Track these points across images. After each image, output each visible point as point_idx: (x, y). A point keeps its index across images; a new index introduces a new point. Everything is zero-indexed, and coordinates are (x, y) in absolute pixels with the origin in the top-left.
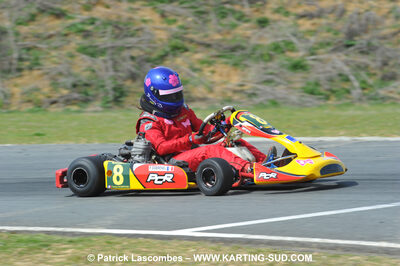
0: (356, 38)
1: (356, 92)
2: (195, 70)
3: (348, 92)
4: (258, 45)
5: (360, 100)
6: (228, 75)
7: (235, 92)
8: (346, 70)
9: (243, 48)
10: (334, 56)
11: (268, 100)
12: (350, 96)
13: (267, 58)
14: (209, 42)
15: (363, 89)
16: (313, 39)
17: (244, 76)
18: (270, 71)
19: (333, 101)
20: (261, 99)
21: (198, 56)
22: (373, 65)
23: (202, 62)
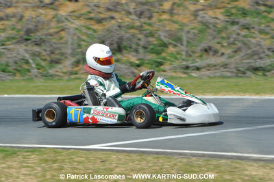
0: (32, 35)
1: (34, 71)
5: (37, 76)
8: (27, 56)
10: (18, 47)
12: (30, 74)
15: (39, 69)
16: (3, 35)
19: (18, 77)
22: (44, 53)
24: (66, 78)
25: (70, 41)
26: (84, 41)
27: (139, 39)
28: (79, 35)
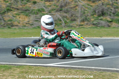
0: (63, 8)
1: (63, 24)
2: (14, 17)
3: (61, 24)
4: (34, 10)
5: (65, 27)
6: (24, 18)
7: (26, 23)
8: (60, 17)
9: (29, 10)
10: (56, 13)
11: (37, 26)
12: (62, 26)
13: (36, 13)
14: (18, 8)
15: (65, 23)
16: (50, 8)
17: (29, 19)
18: (37, 17)
19: (56, 27)
20: (35, 26)
21: (15, 12)
22: (68, 16)
23: (16, 14)
24: (78, 27)
25: (80, 10)
26: (86, 10)
27: (111, 10)
28: (84, 8)
